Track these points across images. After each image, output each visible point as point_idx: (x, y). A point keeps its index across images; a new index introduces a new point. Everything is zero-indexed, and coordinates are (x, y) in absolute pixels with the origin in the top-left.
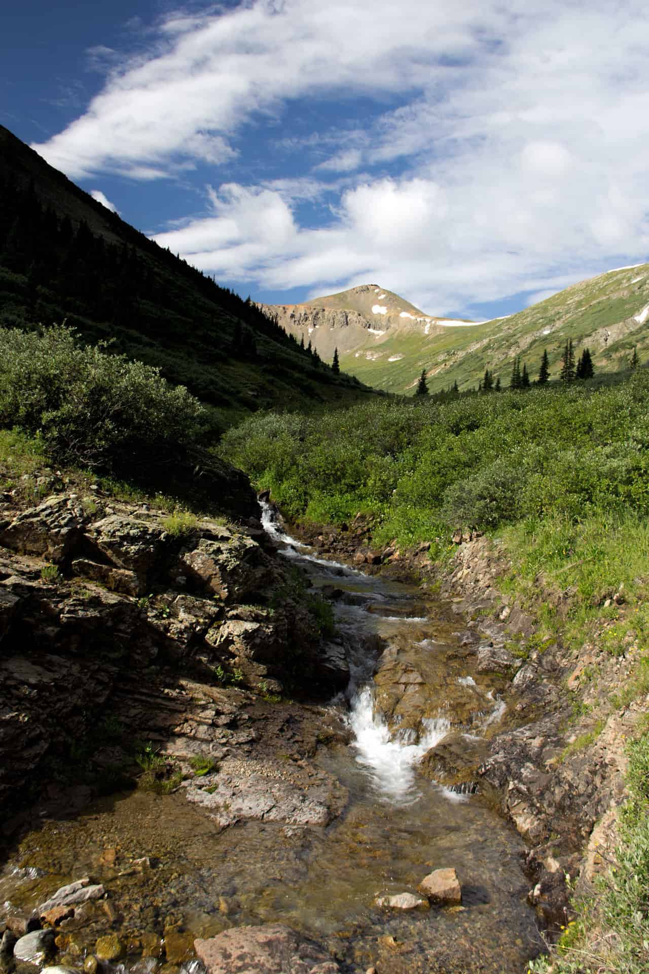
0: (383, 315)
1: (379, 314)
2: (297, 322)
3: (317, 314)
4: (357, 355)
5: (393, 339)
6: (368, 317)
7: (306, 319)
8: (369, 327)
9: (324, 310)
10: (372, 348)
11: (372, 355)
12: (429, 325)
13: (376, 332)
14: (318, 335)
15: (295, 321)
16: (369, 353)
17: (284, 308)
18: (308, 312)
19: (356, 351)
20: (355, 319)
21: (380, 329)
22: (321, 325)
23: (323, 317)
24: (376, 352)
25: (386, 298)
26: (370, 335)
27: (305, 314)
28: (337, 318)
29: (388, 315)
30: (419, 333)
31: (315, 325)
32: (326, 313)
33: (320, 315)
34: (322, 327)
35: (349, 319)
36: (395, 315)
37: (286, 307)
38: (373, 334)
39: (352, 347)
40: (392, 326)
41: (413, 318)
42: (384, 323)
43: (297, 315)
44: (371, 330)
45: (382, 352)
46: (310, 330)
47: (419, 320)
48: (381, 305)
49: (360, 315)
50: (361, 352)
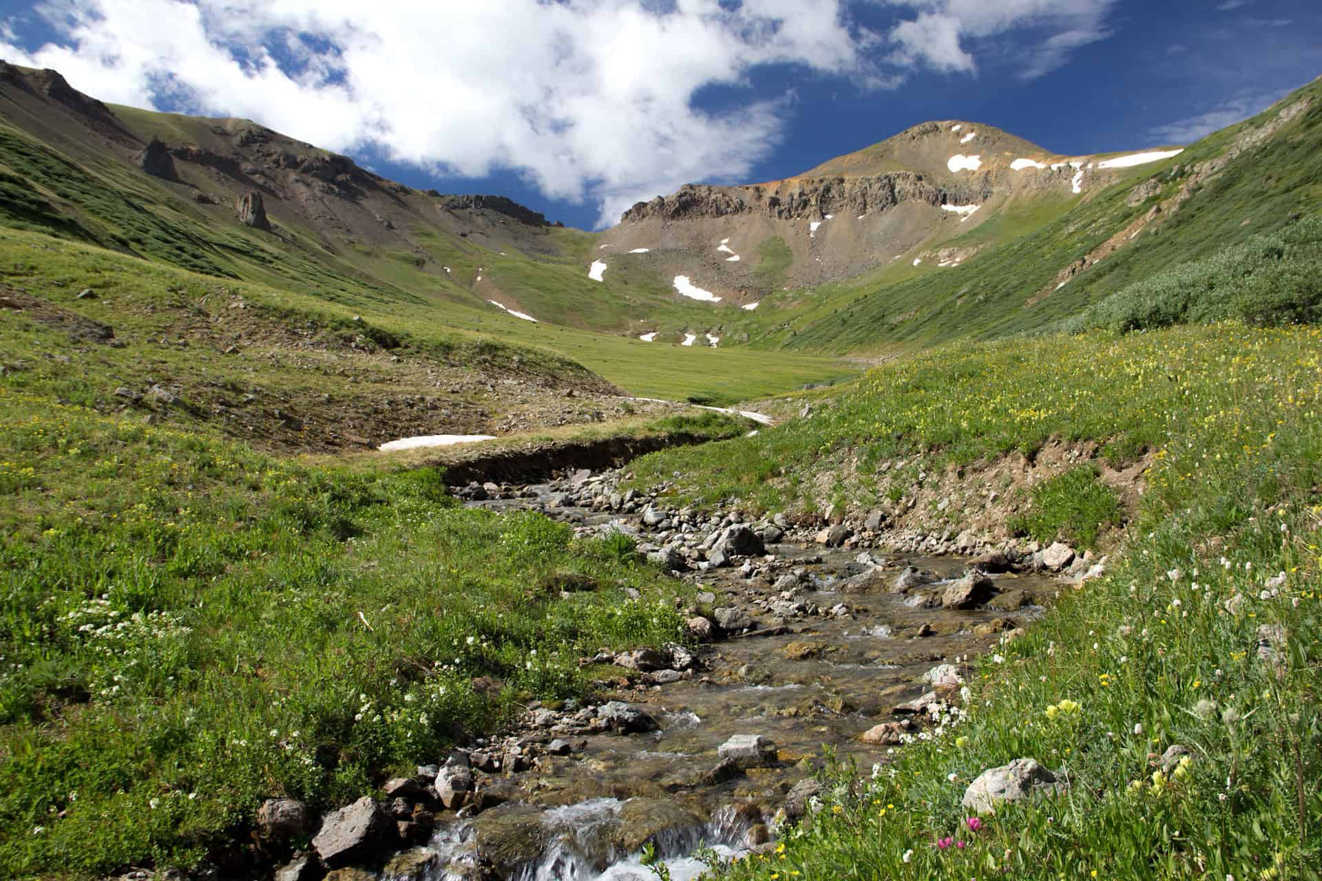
0: (974, 173)
1: (964, 171)
2: (785, 214)
3: (828, 190)
4: (916, 262)
5: (997, 215)
6: (940, 181)
7: (806, 203)
8: (944, 202)
9: (842, 181)
10: (951, 241)
11: (951, 256)
12: (1079, 174)
13: (960, 210)
14: (830, 234)
15: (780, 213)
16: (943, 253)
17: (757, 189)
18: (808, 189)
19: (916, 255)
20: (909, 188)
21: (967, 201)
22: (836, 212)
23: (841, 194)
24: (961, 248)
25: (977, 138)
26: (947, 216)
27: (801, 194)
28: (870, 192)
29: (985, 170)
30: (1058, 196)
31: (823, 215)
32: (847, 186)
33: (834, 192)
34: (840, 215)
35: (896, 190)
36: (999, 167)
37: (762, 186)
38: (955, 214)
39: (904, 249)
40: (995, 190)
41: (1041, 166)
42: (976, 187)
43: (785, 199)
44: (949, 207)
45: (976, 245)
46: (814, 226)
47: (1054, 167)
48: (967, 154)
49: (920, 179)
50: (927, 253)
